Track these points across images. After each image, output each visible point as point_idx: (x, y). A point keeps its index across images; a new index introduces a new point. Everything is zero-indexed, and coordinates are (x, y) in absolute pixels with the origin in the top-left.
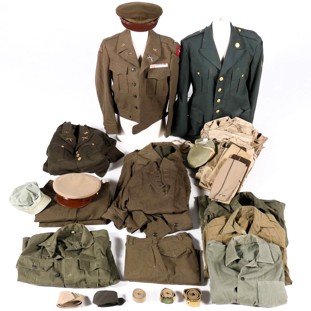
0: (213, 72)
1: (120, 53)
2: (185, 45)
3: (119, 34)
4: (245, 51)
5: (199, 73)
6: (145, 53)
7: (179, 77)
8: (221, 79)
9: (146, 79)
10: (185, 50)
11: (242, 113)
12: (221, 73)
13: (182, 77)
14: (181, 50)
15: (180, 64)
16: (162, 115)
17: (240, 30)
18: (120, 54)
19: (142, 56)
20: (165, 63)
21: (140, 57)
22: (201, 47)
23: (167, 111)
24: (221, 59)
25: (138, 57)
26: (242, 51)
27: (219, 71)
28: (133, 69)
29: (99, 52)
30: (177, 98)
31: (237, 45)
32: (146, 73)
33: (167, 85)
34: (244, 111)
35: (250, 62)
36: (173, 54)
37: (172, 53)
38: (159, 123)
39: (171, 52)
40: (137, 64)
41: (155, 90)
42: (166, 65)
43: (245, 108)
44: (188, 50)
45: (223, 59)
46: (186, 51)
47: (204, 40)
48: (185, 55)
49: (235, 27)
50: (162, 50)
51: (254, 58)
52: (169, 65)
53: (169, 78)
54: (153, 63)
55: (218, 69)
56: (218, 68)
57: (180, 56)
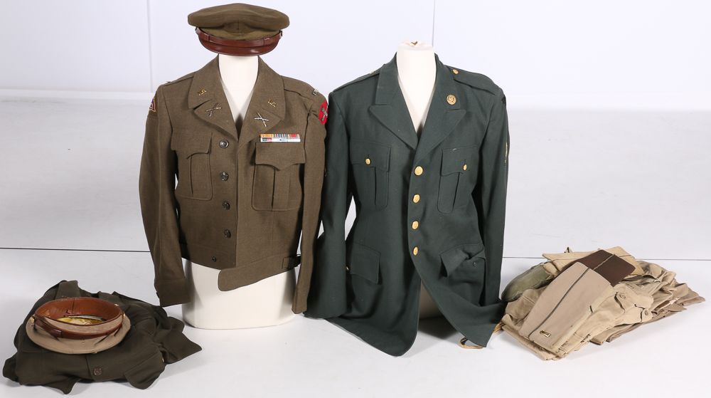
0: (399, 156)
1: (195, 109)
2: (340, 106)
3: (195, 73)
4: (468, 115)
5: (368, 161)
6: (250, 107)
7: (325, 174)
8: (419, 171)
9: (252, 168)
10: (338, 110)
11: (466, 259)
12: (419, 157)
13: (331, 172)
14: (328, 112)
15: (327, 141)
16: (286, 260)
17: (456, 72)
18: (196, 111)
19: (243, 116)
20: (293, 135)
21: (240, 118)
22: (373, 103)
23: (299, 252)
24: (416, 127)
25: (235, 117)
26: (463, 113)
27: (413, 154)
28: (222, 144)
29: (150, 112)
30: (321, 231)
31: (451, 100)
32: (252, 153)
33: (300, 186)
34: (470, 256)
35: (481, 142)
36: (312, 116)
37: (309, 114)
38: (280, 280)
39: (307, 112)
40: (233, 132)
41: (271, 195)
42: (298, 140)
43: (472, 250)
44: (344, 112)
45: (420, 128)
46: (341, 113)
47: (378, 87)
48: (339, 122)
49: (447, 66)
50: (286, 107)
51: (490, 131)
52: (304, 139)
53: (302, 168)
54: (267, 130)
55: (411, 149)
56: (411, 145)
57: (328, 124)
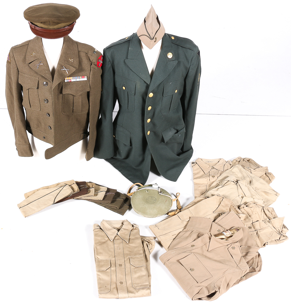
0: (141, 88)
1: (30, 63)
2: (108, 55)
3: (30, 41)
4: (179, 63)
5: (124, 88)
6: (59, 64)
7: (101, 92)
8: (151, 95)
9: (61, 95)
10: (107, 60)
11: (175, 133)
12: (151, 88)
13: (104, 91)
14: (103, 60)
15: (102, 76)
16: (82, 135)
17: (173, 38)
18: (30, 65)
19: (56, 67)
20: (83, 77)
21: (54, 69)
22: (127, 58)
23: (88, 131)
24: (150, 72)
25: (51, 69)
26: (175, 63)
27: (148, 87)
28: (45, 83)
29: (8, 62)
30: (100, 117)
31: (170, 55)
32: (60, 88)
33: (88, 101)
34: (177, 131)
35: (185, 76)
36: (93, 65)
37: (91, 64)
38: (80, 144)
39: (90, 63)
40: (49, 76)
41: (72, 108)
42: (85, 79)
43: (179, 128)
44: (111, 60)
45: (152, 72)
46: (110, 61)
47: (130, 49)
48: (108, 66)
49: (168, 34)
50: (79, 61)
51: (190, 70)
52: (88, 78)
53: (88, 93)
54: (69, 75)
55: (147, 84)
56: (147, 82)
57: (103, 67)
